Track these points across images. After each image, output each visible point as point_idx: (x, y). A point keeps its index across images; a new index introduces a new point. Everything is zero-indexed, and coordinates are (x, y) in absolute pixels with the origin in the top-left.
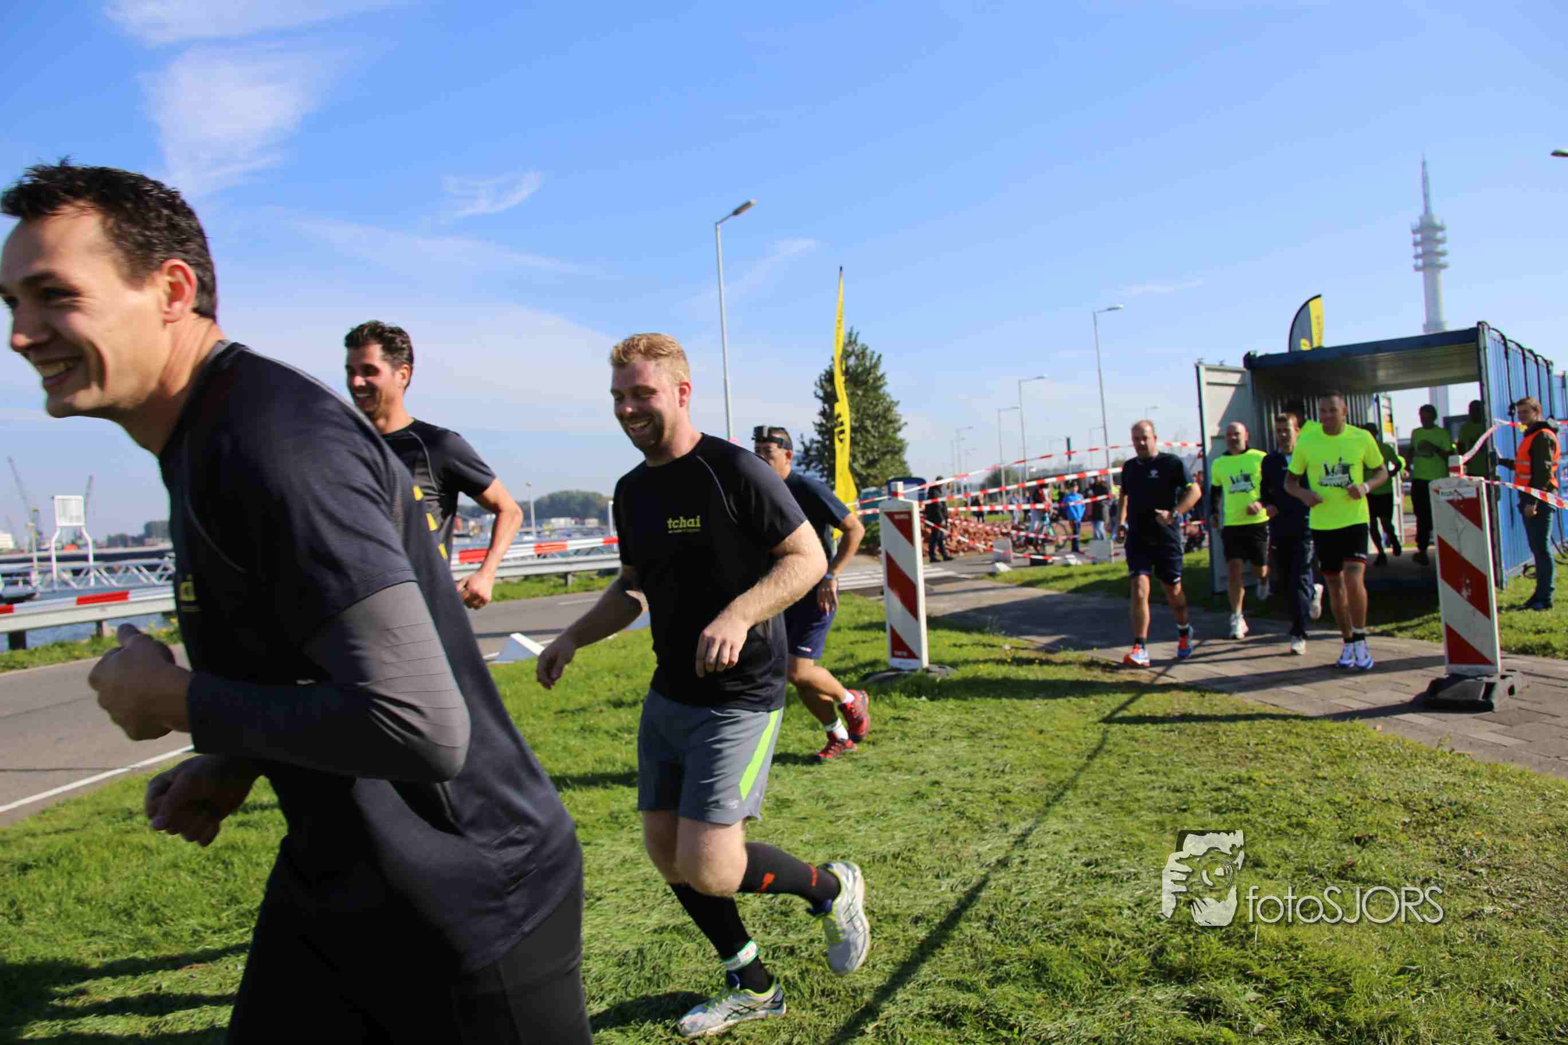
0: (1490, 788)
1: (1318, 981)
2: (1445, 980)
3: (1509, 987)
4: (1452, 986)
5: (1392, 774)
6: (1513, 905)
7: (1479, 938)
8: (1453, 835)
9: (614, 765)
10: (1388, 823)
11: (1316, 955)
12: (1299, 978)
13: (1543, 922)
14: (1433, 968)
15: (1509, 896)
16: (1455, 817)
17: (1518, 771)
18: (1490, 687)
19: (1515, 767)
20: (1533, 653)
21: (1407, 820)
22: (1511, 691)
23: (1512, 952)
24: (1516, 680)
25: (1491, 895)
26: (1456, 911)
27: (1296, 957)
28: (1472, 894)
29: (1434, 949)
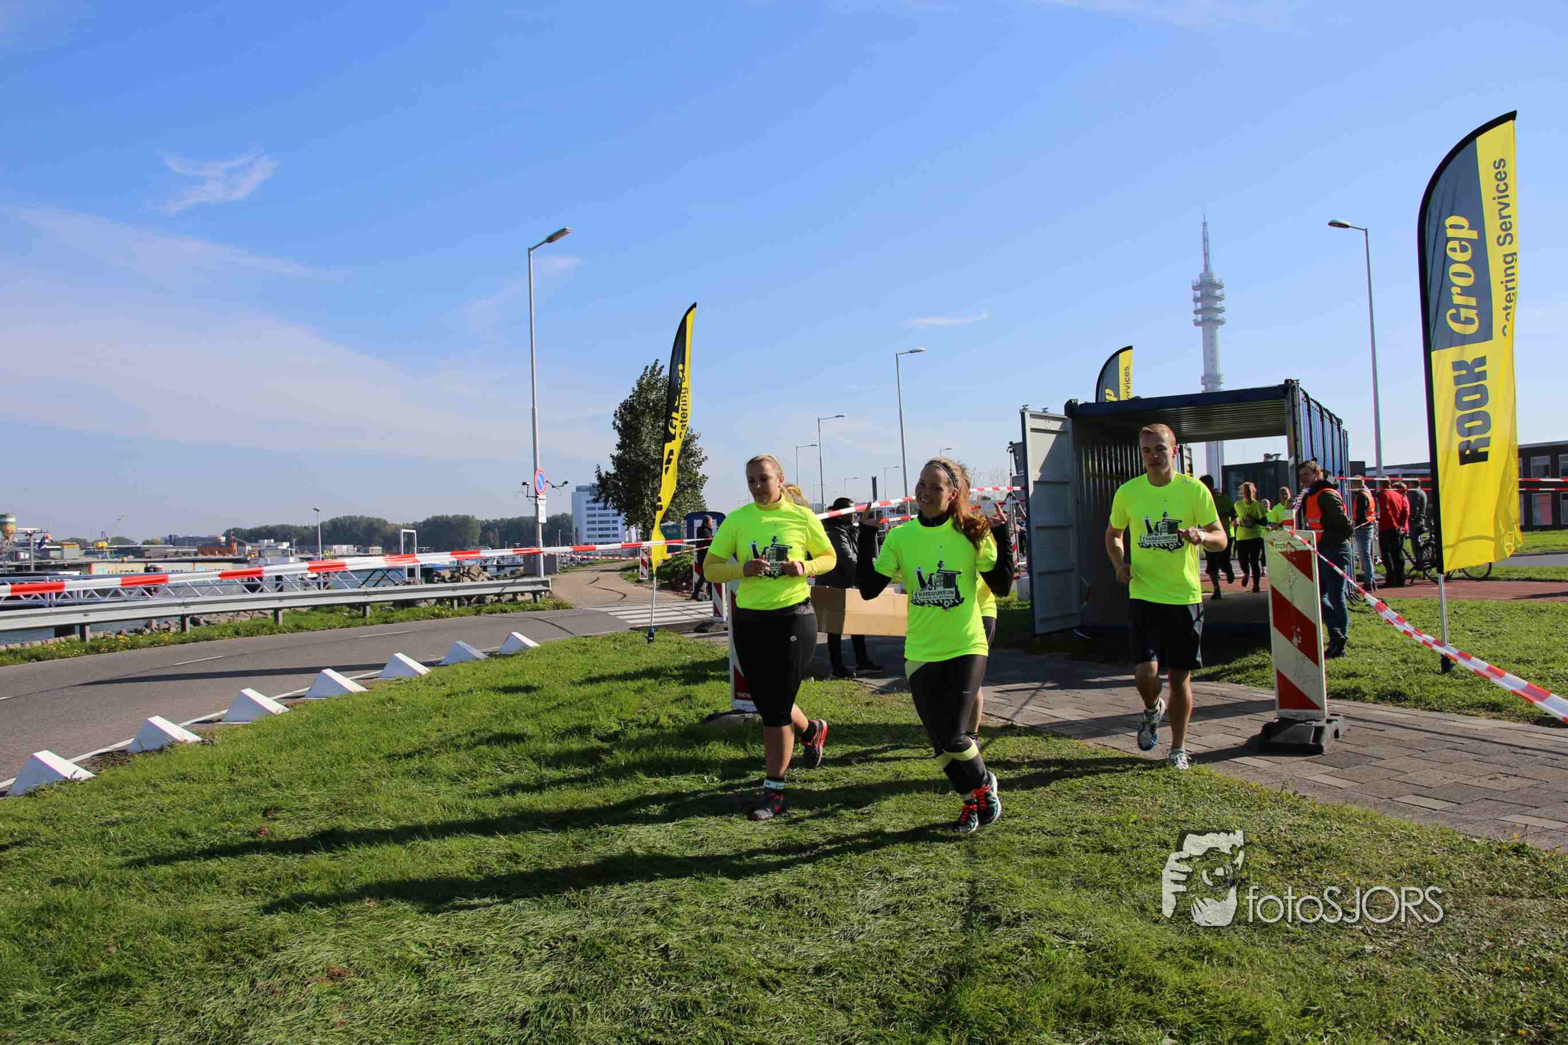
0: (1341, 829)
1: (1230, 1025)
2: (1345, 1018)
3: (1405, 1025)
4: (1353, 1024)
5: (1246, 816)
6: (1390, 944)
7: (1366, 976)
8: (1319, 876)
9: (464, 812)
10: (1257, 866)
11: (1221, 998)
12: (1209, 1023)
13: (1420, 959)
14: (1332, 1008)
15: (1384, 935)
16: (1317, 858)
17: (1361, 813)
18: (1319, 731)
19: (1355, 809)
20: (1344, 697)
21: (1274, 862)
22: (1336, 734)
23: (1400, 990)
24: (1340, 724)
25: (1367, 934)
26: (1339, 951)
27: (1201, 1002)
28: (1351, 934)
29: (1328, 989)
